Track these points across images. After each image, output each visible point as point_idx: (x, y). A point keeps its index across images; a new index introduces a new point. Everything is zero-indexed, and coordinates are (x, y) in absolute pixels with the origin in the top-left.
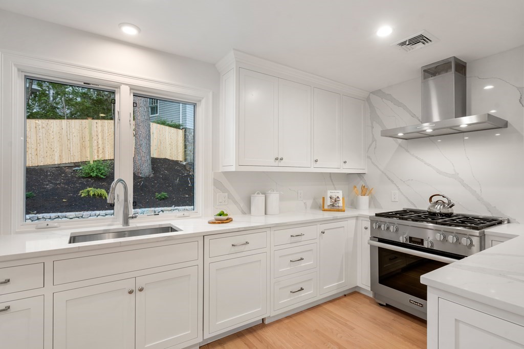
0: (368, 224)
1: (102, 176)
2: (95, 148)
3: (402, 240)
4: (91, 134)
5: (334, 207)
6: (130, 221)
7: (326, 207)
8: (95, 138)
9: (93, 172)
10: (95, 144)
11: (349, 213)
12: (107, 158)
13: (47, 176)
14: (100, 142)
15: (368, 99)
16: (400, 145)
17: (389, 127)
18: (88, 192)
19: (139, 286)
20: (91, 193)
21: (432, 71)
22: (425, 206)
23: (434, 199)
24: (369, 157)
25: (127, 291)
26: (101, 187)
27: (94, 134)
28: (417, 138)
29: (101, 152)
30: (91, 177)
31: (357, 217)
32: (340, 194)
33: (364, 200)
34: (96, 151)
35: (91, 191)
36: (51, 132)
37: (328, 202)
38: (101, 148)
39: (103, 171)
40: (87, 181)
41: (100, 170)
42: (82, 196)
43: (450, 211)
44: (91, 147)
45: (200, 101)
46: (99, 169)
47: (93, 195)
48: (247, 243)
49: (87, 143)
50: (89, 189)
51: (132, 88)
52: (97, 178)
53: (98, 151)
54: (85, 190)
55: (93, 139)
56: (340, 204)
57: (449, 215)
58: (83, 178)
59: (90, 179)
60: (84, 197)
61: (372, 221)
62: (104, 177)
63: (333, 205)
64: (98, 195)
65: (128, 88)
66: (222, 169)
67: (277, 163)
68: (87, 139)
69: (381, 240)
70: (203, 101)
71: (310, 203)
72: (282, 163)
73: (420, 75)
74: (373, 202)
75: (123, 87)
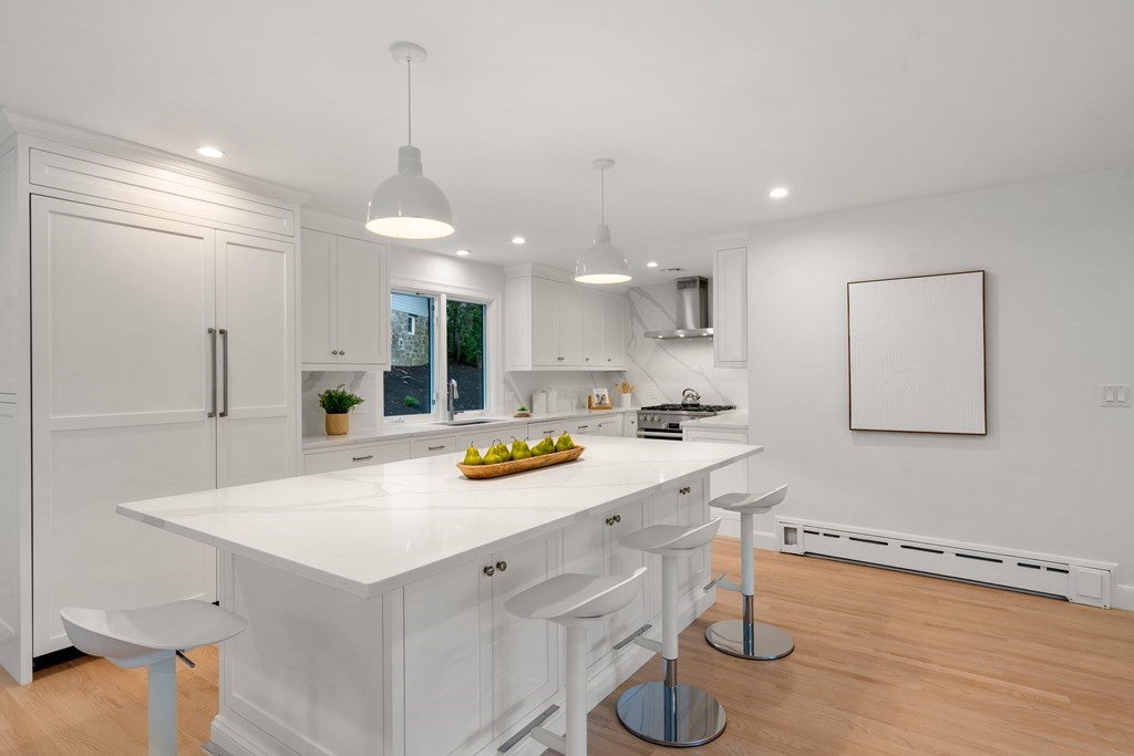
0: (635, 419)
3: (664, 427)
5: (601, 406)
7: (594, 405)
11: (617, 410)
15: (627, 295)
16: (658, 344)
17: (651, 330)
21: (684, 284)
22: (678, 401)
23: (686, 394)
24: (629, 354)
28: (671, 339)
31: (624, 413)
32: (604, 392)
33: (627, 397)
37: (595, 401)
43: (697, 402)
45: (490, 303)
51: (448, 295)
56: (607, 401)
57: (698, 405)
61: (639, 414)
63: (600, 403)
66: (509, 369)
67: (559, 363)
69: (646, 430)
70: (494, 304)
71: (575, 402)
72: (563, 362)
73: (675, 286)
74: (634, 400)
75: (438, 295)
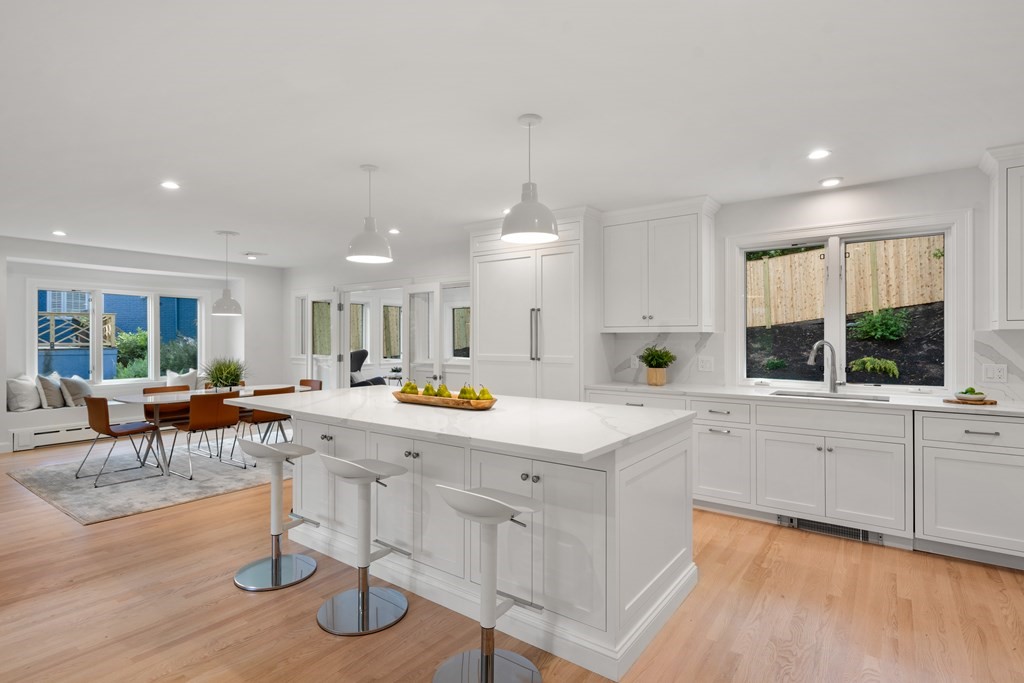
1: (892, 337)
2: (883, 286)
4: (874, 263)
6: (839, 388)
8: (882, 269)
9: (876, 330)
10: (882, 279)
12: (906, 303)
13: (805, 337)
14: (892, 275)
18: (864, 363)
19: (828, 446)
20: (869, 366)
25: (816, 447)
26: (888, 357)
27: (880, 262)
29: (893, 293)
30: (872, 339)
34: (884, 293)
35: (868, 363)
36: (811, 270)
38: (894, 286)
39: (893, 328)
40: (865, 346)
41: (887, 326)
42: (854, 369)
44: (876, 286)
45: (950, 228)
46: (886, 324)
47: (872, 369)
48: (997, 434)
49: (869, 281)
50: (866, 359)
52: (884, 341)
53: (888, 292)
54: (859, 361)
55: (879, 272)
58: (859, 340)
59: (870, 343)
60: (857, 371)
62: (895, 338)
64: (881, 370)
65: (837, 239)
68: (868, 272)
70: (954, 230)
75: (831, 240)
